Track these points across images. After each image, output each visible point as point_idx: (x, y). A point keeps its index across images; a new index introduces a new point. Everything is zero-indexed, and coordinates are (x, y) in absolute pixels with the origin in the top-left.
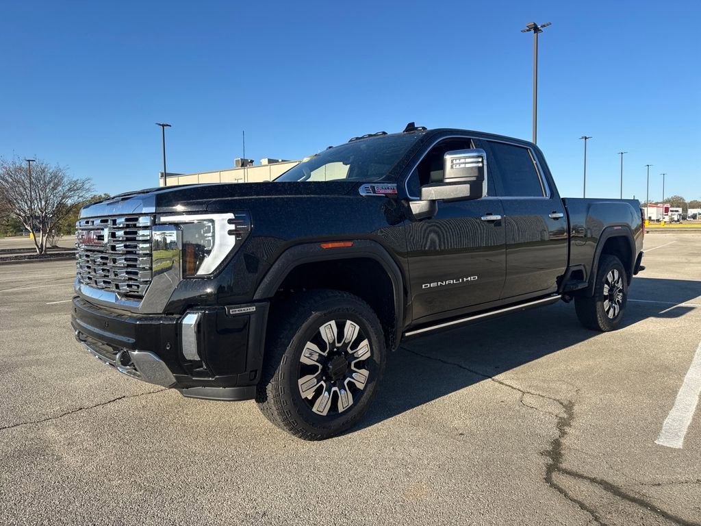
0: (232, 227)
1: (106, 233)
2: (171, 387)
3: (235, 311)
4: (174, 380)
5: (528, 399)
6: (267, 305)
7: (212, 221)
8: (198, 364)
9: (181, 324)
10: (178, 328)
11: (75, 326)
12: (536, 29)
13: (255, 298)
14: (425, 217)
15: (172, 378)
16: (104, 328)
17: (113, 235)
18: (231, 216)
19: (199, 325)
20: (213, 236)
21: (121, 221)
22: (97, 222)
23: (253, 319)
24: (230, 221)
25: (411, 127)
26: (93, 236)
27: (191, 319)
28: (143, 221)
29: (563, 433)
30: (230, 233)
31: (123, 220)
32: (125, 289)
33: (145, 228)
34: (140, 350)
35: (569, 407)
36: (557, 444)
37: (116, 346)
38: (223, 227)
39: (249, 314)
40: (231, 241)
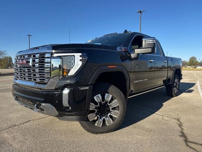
0: (81, 58)
1: (31, 60)
2: (56, 116)
3: (82, 89)
4: (58, 114)
5: (164, 118)
6: (92, 86)
7: (74, 56)
8: (68, 108)
9: (62, 93)
10: (61, 95)
11: (14, 95)
12: (141, 12)
13: (89, 84)
14: (136, 59)
15: (57, 113)
16: (29, 95)
17: (34, 61)
18: (80, 54)
19: (69, 94)
20: (74, 61)
21: (37, 56)
22: (26, 56)
23: (88, 91)
24: (80, 56)
25: (126, 31)
26: (25, 62)
27: (66, 91)
28: (47, 55)
29: (182, 129)
30: (80, 60)
31: (39, 55)
32: (38, 80)
33: (48, 58)
34: (45, 103)
35: (178, 120)
36: (182, 132)
37: (34, 102)
38: (78, 58)
39: (87, 89)
40: (80, 63)
